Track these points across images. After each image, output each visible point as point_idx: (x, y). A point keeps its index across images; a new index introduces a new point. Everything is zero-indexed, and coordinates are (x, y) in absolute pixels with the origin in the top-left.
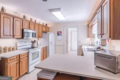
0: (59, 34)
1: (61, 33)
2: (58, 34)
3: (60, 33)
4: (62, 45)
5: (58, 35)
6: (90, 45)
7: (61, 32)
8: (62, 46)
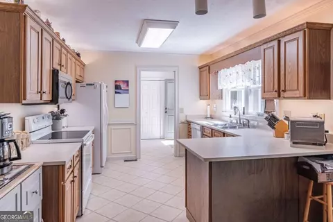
0: (121, 89)
1: (128, 85)
2: (117, 87)
3: (123, 86)
4: (132, 124)
5: (116, 93)
6: (206, 118)
7: (127, 82)
8: (133, 127)
